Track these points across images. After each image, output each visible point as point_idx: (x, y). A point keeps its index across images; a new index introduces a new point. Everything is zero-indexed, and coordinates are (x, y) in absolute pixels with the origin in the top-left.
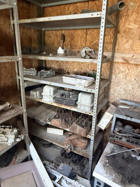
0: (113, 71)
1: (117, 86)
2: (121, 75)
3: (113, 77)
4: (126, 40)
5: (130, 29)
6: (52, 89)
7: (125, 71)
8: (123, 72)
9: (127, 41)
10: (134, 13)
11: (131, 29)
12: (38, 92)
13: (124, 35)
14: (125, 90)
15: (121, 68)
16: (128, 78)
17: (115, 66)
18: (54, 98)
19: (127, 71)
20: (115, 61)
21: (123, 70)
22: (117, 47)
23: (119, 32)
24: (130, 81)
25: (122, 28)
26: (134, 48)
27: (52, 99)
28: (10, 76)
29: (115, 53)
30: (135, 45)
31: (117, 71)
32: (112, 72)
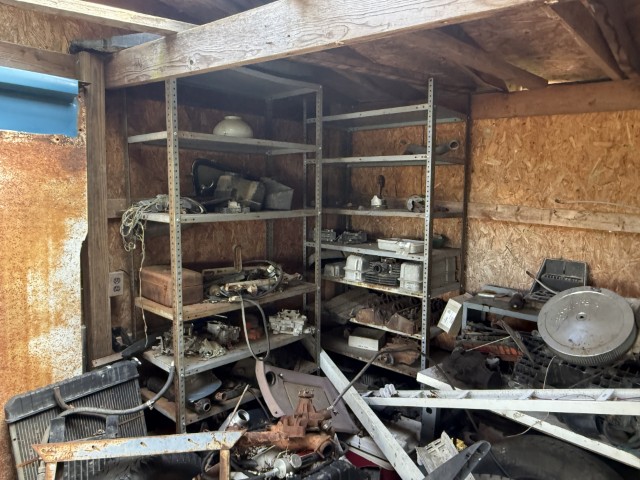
0: (470, 235)
1: (479, 262)
2: (483, 242)
3: (471, 244)
4: (485, 183)
5: (489, 166)
6: (361, 260)
7: (489, 234)
8: (485, 235)
9: (487, 185)
10: (493, 144)
11: (492, 166)
12: (337, 268)
13: (481, 175)
14: (492, 268)
15: (482, 229)
16: (496, 247)
17: (472, 225)
18: (363, 275)
19: (493, 234)
20: (470, 216)
21: (486, 232)
22: (472, 194)
23: (473, 171)
24: (499, 252)
25: (477, 165)
26: (499, 195)
27: (359, 277)
28: (290, 242)
29: (469, 204)
30: (499, 190)
31: (476, 234)
32: (467, 237)
